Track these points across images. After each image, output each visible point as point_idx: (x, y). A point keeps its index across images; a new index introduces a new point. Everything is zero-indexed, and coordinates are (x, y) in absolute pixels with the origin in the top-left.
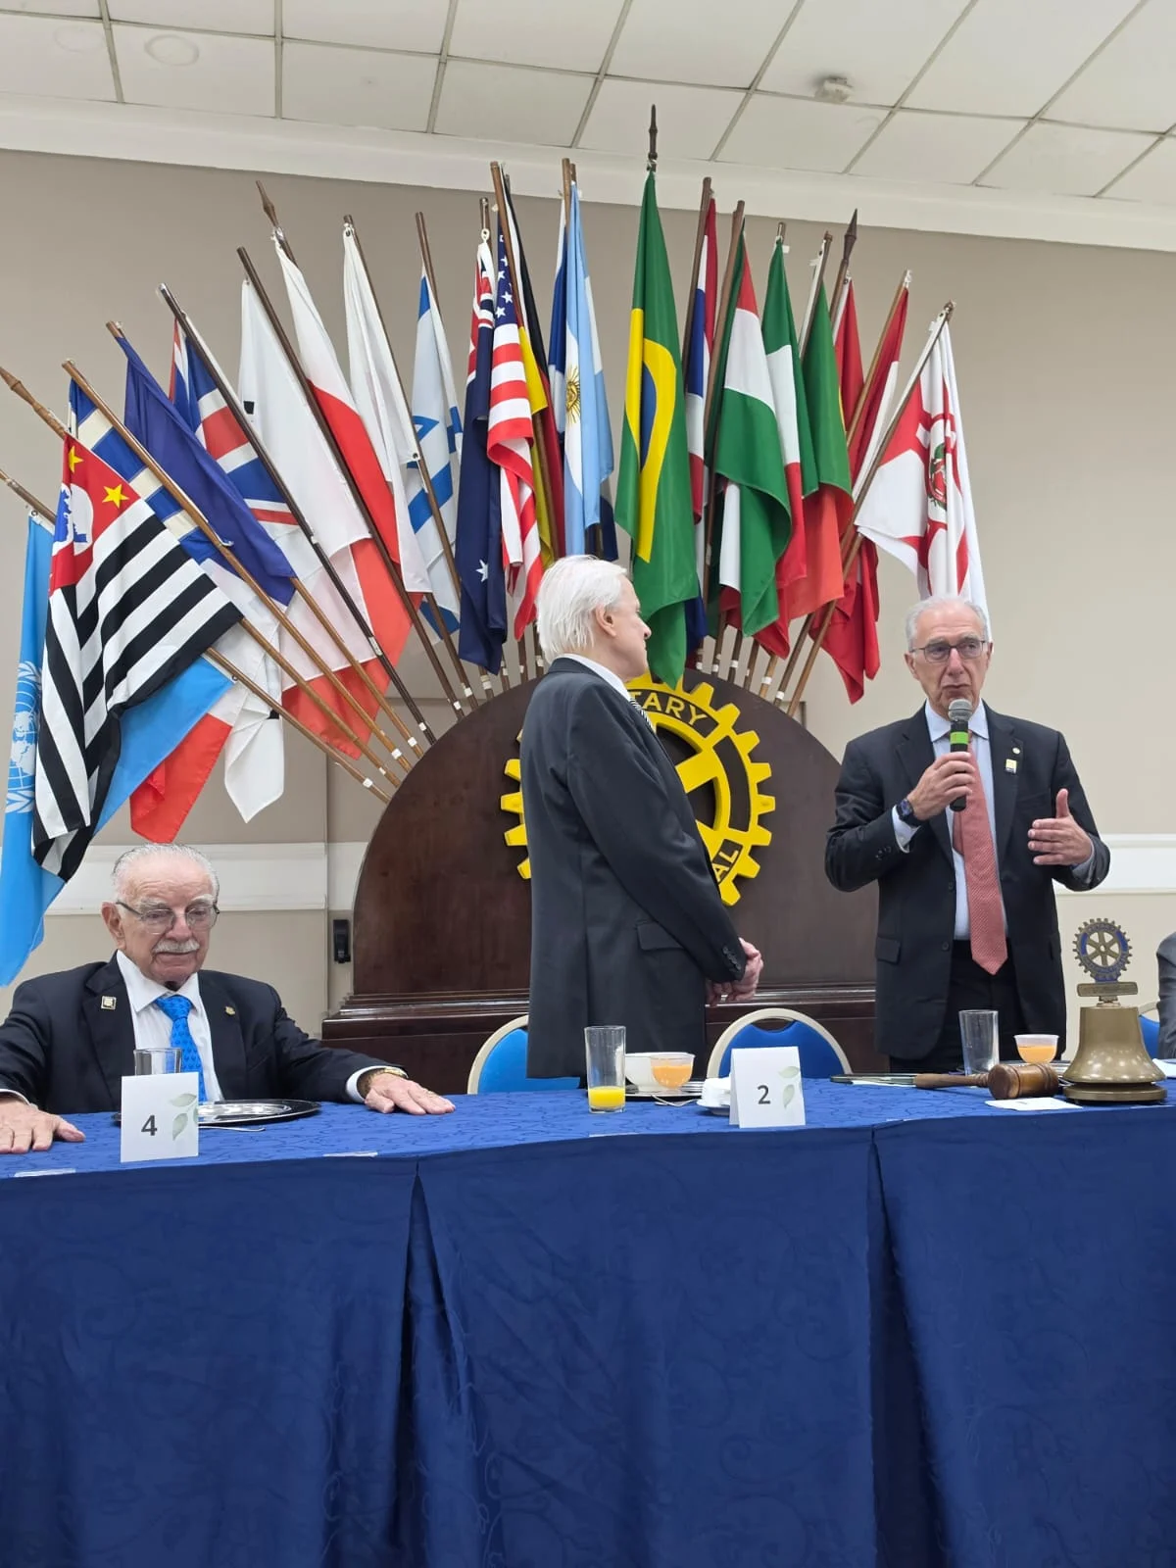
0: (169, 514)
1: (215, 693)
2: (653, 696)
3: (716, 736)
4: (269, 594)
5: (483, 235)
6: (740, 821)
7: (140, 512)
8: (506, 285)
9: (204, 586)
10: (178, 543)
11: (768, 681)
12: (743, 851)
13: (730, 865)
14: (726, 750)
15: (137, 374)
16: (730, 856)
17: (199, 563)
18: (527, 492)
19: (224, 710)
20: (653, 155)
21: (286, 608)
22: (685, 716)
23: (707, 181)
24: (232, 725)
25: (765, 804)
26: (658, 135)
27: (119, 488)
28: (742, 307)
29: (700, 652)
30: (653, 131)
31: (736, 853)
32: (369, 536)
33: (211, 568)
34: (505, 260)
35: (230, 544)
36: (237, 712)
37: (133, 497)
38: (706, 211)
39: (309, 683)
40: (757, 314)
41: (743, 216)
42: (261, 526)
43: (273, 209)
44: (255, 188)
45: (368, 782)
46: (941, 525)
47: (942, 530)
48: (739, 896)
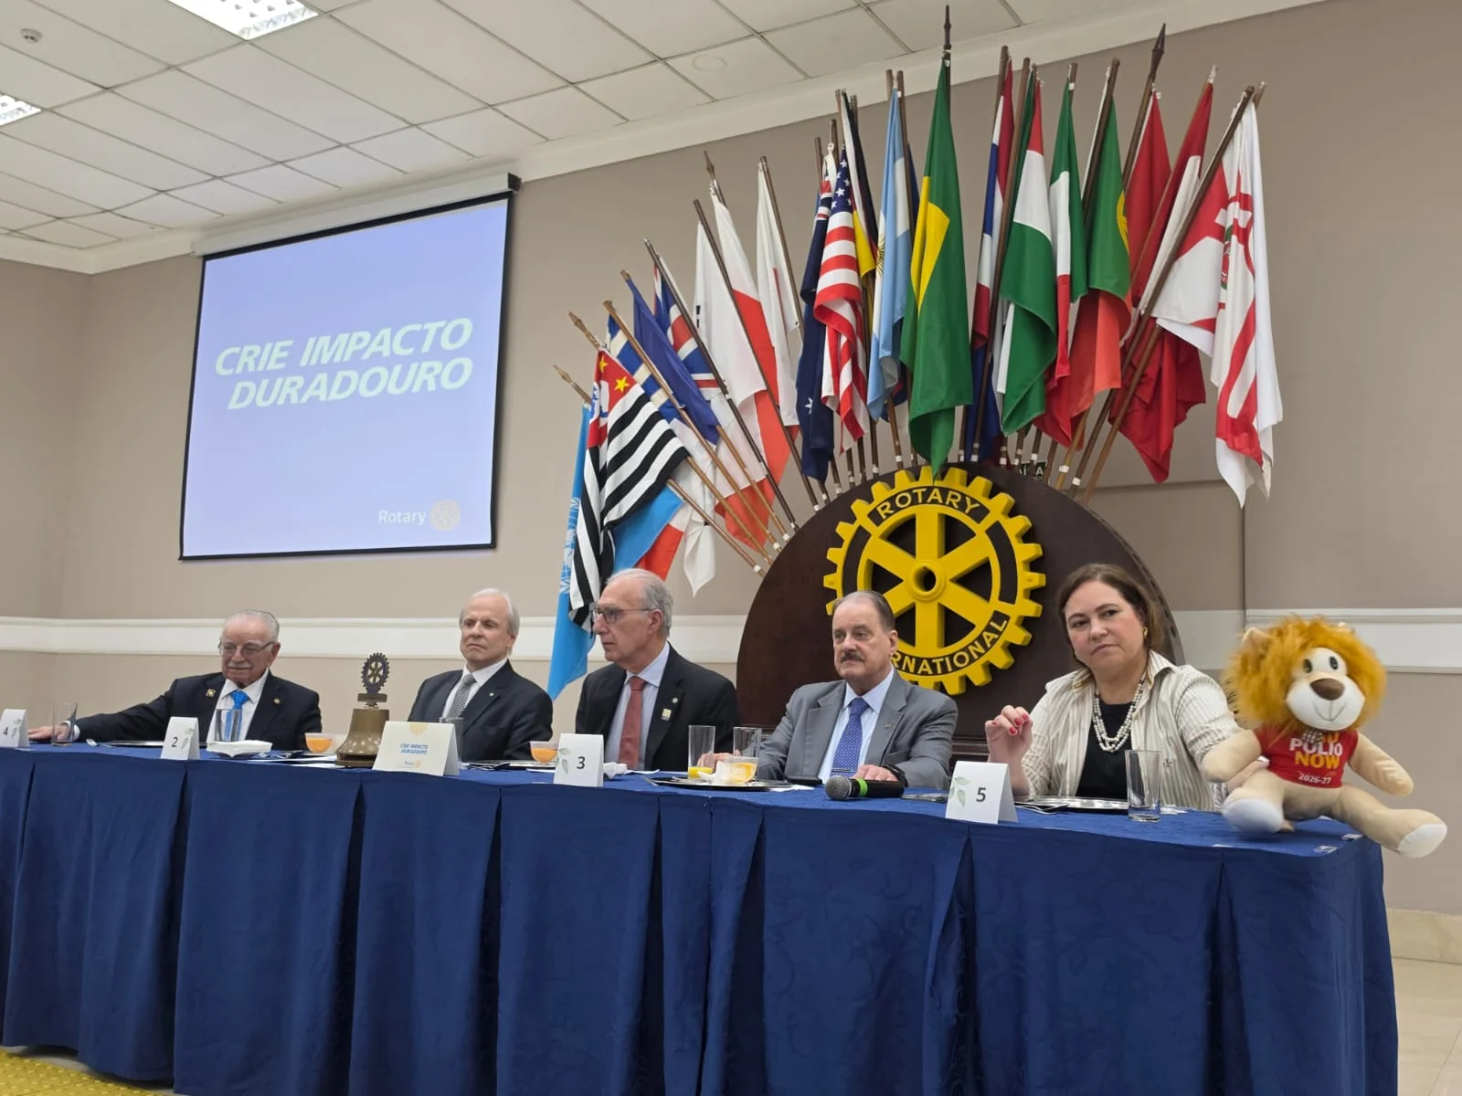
0: (655, 391)
1: (672, 511)
2: (936, 491)
3: (988, 522)
4: (705, 438)
5: (829, 148)
6: (1008, 594)
7: (637, 391)
9: (669, 435)
10: (656, 410)
11: (1065, 469)
12: (1011, 621)
14: (997, 533)
15: (639, 305)
16: (1000, 625)
17: (669, 422)
19: (678, 522)
20: (948, 46)
21: (714, 447)
22: (962, 506)
23: (1005, 49)
24: (683, 530)
25: (1030, 580)
26: (952, 30)
27: (625, 379)
28: (1032, 149)
29: (1004, 449)
30: (948, 26)
31: (1005, 622)
32: (765, 388)
33: (676, 424)
35: (684, 406)
36: (687, 521)
37: (632, 382)
38: (1006, 74)
39: (727, 498)
40: (1042, 154)
41: (1031, 70)
42: (700, 393)
43: (713, 168)
44: (703, 155)
45: (757, 568)
46: (1221, 306)
47: (1221, 310)
48: (1012, 661)
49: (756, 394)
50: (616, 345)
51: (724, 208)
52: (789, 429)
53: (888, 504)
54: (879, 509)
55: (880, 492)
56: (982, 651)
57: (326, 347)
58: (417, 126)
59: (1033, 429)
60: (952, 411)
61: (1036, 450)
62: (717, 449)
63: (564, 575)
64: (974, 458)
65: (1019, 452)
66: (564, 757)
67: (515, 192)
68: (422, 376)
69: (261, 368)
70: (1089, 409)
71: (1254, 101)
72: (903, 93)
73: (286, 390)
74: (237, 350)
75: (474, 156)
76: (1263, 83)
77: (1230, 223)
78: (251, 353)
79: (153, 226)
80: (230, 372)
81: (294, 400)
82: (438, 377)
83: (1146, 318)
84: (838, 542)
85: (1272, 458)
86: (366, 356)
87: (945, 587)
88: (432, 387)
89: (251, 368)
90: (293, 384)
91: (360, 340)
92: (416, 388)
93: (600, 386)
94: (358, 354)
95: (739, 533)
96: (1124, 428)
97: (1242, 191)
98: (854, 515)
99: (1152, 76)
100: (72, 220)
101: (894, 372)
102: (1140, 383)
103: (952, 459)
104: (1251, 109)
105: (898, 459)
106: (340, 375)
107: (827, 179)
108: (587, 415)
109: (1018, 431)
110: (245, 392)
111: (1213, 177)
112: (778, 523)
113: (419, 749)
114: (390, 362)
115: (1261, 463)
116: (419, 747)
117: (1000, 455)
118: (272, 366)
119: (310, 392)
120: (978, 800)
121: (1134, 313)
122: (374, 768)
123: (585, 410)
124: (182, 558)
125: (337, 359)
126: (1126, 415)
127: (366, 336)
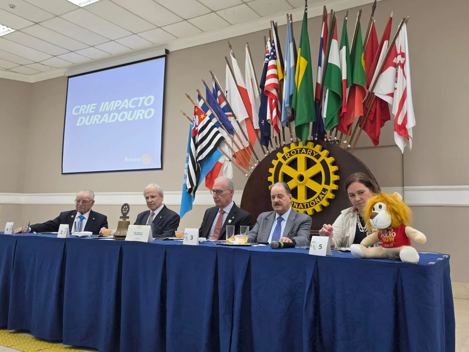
0: (213, 118)
1: (219, 157)
2: (304, 149)
3: (321, 159)
4: (229, 133)
5: (268, 39)
6: (327, 182)
7: (207, 118)
8: (272, 51)
9: (218, 132)
10: (214, 124)
11: (345, 142)
12: (328, 191)
13: (325, 195)
14: (323, 163)
15: (208, 91)
16: (325, 192)
17: (218, 128)
18: (274, 101)
19: (221, 160)
20: (306, 6)
21: (232, 136)
22: (312, 154)
23: (325, 7)
24: (223, 163)
27: (203, 115)
28: (333, 39)
31: (326, 191)
32: (248, 117)
33: (220, 129)
34: (273, 44)
35: (222, 123)
36: (224, 160)
37: (206, 116)
38: (325, 14)
39: (236, 153)
40: (337, 40)
41: (333, 13)
42: (227, 119)
43: (231, 46)
44: (228, 42)
45: (246, 175)
46: (395, 89)
47: (395, 90)
48: (329, 204)
49: (245, 119)
50: (200, 104)
51: (234, 59)
52: (256, 130)
53: (288, 154)
54: (285, 155)
55: (286, 150)
56: (319, 200)
57: (108, 105)
58: (136, 34)
59: (335, 129)
60: (309, 124)
61: (336, 136)
62: (233, 137)
63: (184, 178)
64: (316, 139)
65: (331, 137)
66: (186, 236)
67: (168, 55)
68: (138, 114)
69: (87, 112)
70: (353, 123)
71: (405, 22)
72: (292, 21)
73: (95, 119)
74: (79, 107)
75: (154, 44)
76: (408, 17)
77: (398, 62)
78: (83, 108)
79: (52, 67)
80: (76, 114)
81: (98, 122)
82: (143, 115)
83: (371, 93)
84: (272, 166)
85: (412, 137)
86: (120, 108)
87: (307, 180)
88: (141, 118)
89: (84, 113)
90: (97, 117)
91: (118, 103)
92: (136, 119)
93: (195, 117)
94: (117, 108)
95: (241, 164)
96: (364, 128)
97: (402, 51)
98: (277, 158)
99: (372, 15)
100: (26, 66)
101: (290, 111)
102: (369, 114)
103: (309, 139)
104: (405, 24)
105: (292, 139)
106: (112, 114)
107: (268, 49)
108: (191, 126)
109: (330, 130)
110: (82, 120)
111: (392, 48)
112: (253, 160)
113: (140, 234)
114: (128, 110)
115: (409, 139)
116: (140, 233)
117: (324, 138)
118: (90, 112)
119: (103, 120)
120: (319, 248)
121: (367, 91)
122: (125, 240)
123: (191, 125)
124: (62, 174)
125: (111, 109)
126: (365, 124)
127: (120, 101)
